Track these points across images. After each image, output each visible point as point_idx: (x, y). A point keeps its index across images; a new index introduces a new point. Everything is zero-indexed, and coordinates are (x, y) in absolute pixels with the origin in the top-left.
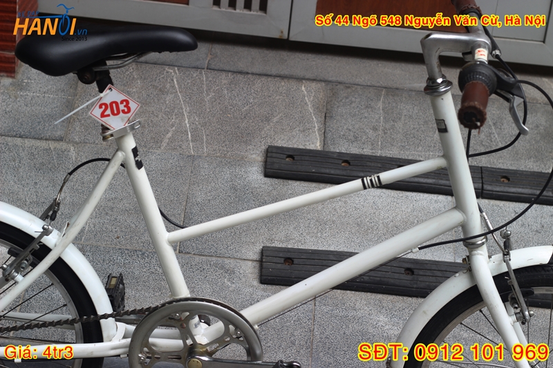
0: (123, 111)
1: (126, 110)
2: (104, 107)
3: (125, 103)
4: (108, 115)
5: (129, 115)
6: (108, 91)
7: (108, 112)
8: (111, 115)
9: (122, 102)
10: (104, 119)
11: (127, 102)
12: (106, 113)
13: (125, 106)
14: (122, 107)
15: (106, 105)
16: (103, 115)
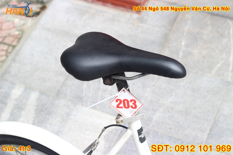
0: (132, 107)
1: (134, 106)
2: (119, 101)
3: (133, 102)
4: (122, 107)
5: (136, 110)
6: (123, 92)
7: (122, 105)
8: (123, 107)
9: (131, 101)
10: (118, 109)
11: (135, 102)
12: (120, 106)
13: (133, 104)
14: (131, 104)
15: (120, 100)
16: (118, 106)
